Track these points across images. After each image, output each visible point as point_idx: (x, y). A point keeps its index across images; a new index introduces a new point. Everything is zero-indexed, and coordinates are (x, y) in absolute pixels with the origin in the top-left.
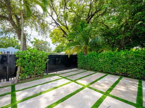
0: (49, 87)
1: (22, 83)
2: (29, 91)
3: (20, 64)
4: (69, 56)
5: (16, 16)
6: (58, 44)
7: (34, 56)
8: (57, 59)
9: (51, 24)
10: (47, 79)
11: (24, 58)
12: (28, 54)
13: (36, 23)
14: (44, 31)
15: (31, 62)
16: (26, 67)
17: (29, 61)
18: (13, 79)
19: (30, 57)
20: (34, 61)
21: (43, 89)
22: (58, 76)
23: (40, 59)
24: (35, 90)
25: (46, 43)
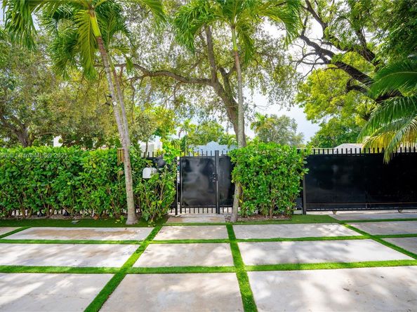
0: (320, 254)
1: (244, 223)
2: (264, 249)
3: (239, 178)
4: (387, 158)
5: (222, 71)
6: (328, 118)
7: (269, 157)
8: (335, 168)
9: (300, 62)
10: (308, 229)
11: (248, 165)
12: (255, 155)
13: (263, 72)
14: (283, 87)
15: (262, 176)
16: (251, 185)
17: (258, 173)
18: (226, 210)
19: (260, 161)
20: (268, 172)
21: (302, 257)
22: (342, 228)
23: (283, 168)
24: (281, 252)
25: (284, 122)
